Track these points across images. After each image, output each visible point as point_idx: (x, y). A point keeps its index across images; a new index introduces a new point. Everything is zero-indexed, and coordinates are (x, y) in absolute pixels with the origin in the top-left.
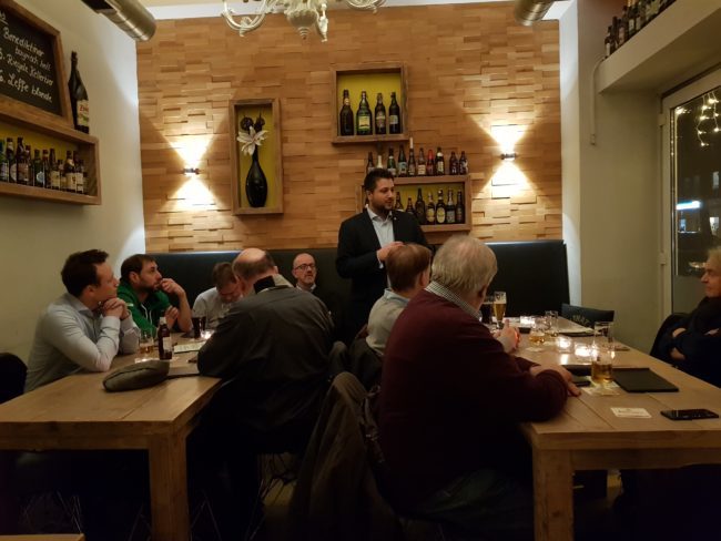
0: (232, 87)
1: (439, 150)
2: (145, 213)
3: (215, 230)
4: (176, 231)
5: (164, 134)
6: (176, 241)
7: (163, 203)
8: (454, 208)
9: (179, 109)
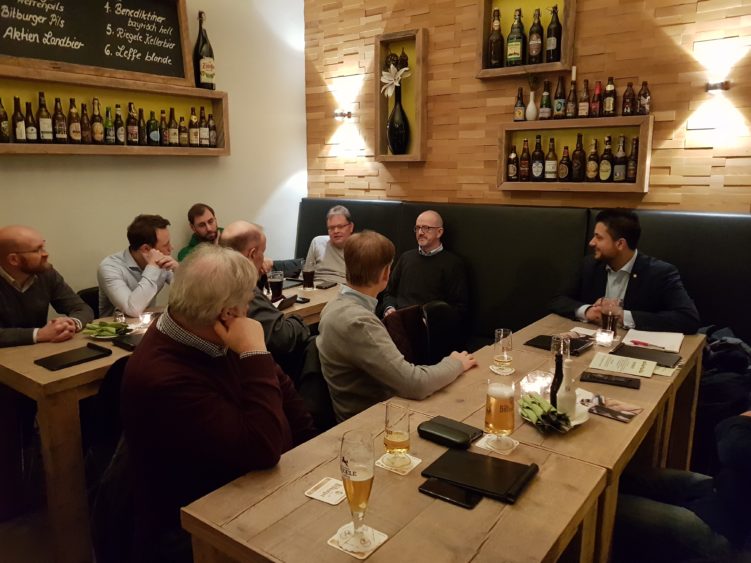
0: (383, 19)
1: (611, 81)
2: (308, 158)
3: (363, 177)
4: (332, 176)
5: (324, 76)
6: (331, 186)
7: (322, 148)
8: (624, 161)
9: (336, 49)
